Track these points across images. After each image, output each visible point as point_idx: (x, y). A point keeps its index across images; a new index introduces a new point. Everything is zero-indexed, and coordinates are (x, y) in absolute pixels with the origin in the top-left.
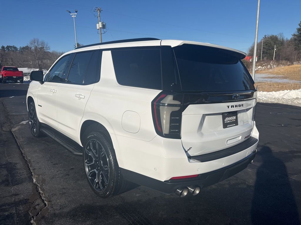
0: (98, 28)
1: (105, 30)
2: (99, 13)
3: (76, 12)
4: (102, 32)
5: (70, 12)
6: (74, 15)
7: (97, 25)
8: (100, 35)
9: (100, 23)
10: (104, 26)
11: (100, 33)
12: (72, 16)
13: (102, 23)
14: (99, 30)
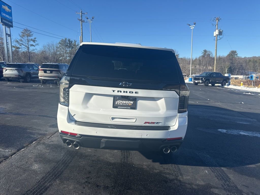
0: (214, 35)
1: (221, 36)
2: (217, 22)
3: (195, 24)
4: (218, 38)
5: (189, 25)
6: (193, 27)
7: (215, 32)
8: (216, 41)
9: (217, 31)
10: (220, 33)
11: (216, 40)
12: (191, 28)
13: (219, 30)
14: (216, 37)
